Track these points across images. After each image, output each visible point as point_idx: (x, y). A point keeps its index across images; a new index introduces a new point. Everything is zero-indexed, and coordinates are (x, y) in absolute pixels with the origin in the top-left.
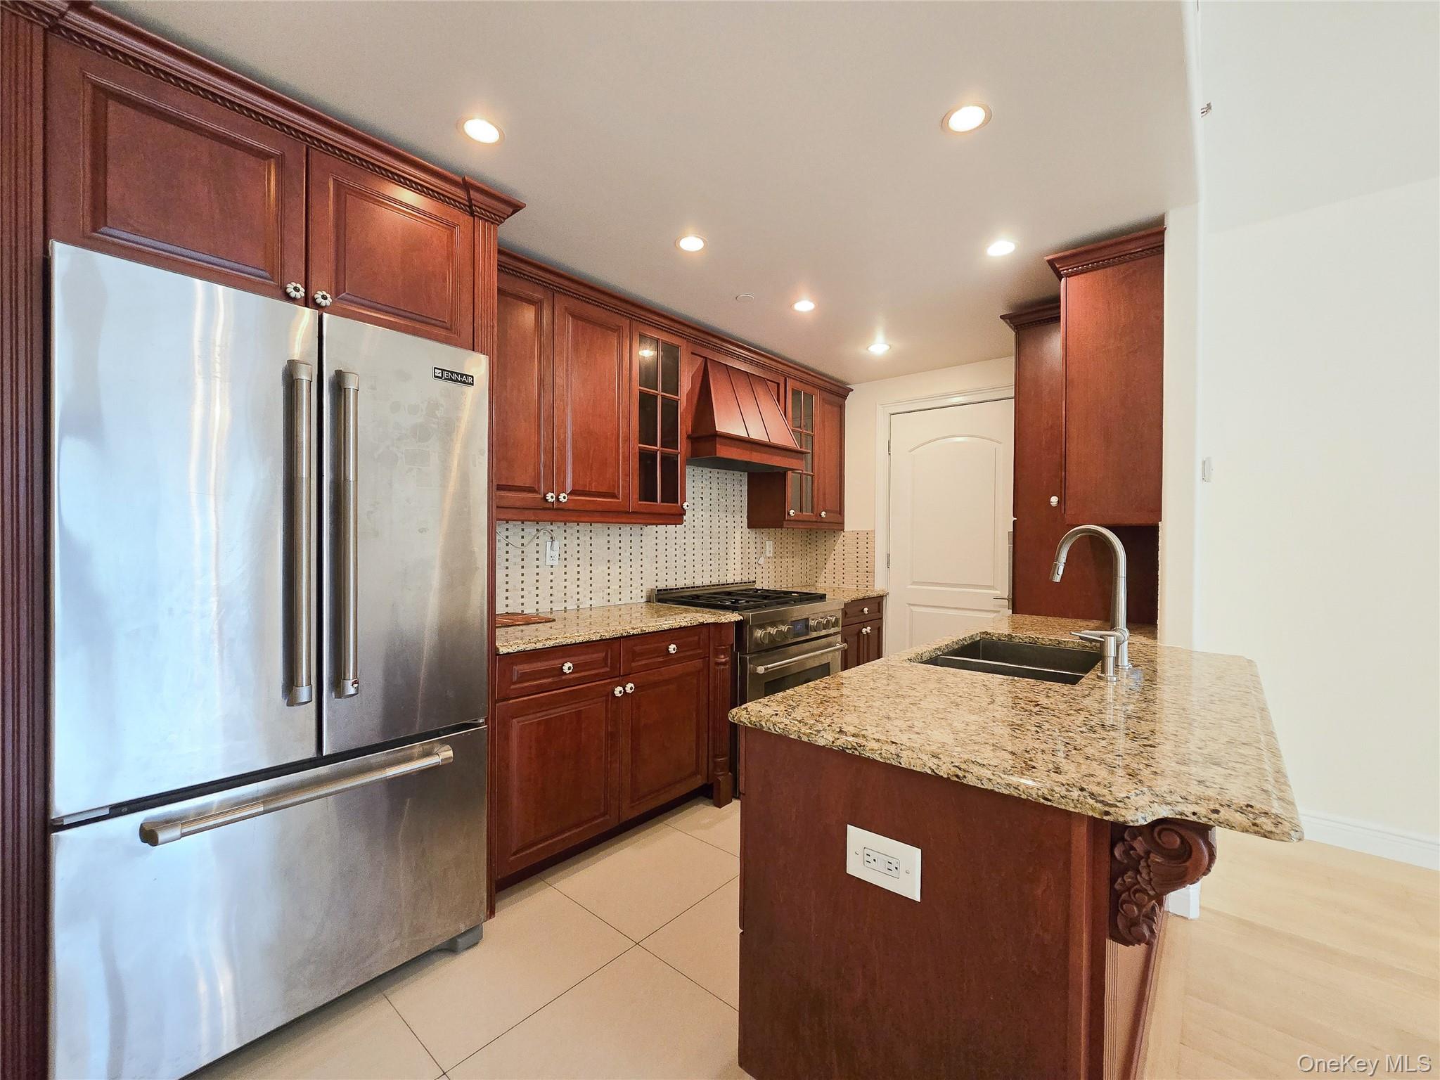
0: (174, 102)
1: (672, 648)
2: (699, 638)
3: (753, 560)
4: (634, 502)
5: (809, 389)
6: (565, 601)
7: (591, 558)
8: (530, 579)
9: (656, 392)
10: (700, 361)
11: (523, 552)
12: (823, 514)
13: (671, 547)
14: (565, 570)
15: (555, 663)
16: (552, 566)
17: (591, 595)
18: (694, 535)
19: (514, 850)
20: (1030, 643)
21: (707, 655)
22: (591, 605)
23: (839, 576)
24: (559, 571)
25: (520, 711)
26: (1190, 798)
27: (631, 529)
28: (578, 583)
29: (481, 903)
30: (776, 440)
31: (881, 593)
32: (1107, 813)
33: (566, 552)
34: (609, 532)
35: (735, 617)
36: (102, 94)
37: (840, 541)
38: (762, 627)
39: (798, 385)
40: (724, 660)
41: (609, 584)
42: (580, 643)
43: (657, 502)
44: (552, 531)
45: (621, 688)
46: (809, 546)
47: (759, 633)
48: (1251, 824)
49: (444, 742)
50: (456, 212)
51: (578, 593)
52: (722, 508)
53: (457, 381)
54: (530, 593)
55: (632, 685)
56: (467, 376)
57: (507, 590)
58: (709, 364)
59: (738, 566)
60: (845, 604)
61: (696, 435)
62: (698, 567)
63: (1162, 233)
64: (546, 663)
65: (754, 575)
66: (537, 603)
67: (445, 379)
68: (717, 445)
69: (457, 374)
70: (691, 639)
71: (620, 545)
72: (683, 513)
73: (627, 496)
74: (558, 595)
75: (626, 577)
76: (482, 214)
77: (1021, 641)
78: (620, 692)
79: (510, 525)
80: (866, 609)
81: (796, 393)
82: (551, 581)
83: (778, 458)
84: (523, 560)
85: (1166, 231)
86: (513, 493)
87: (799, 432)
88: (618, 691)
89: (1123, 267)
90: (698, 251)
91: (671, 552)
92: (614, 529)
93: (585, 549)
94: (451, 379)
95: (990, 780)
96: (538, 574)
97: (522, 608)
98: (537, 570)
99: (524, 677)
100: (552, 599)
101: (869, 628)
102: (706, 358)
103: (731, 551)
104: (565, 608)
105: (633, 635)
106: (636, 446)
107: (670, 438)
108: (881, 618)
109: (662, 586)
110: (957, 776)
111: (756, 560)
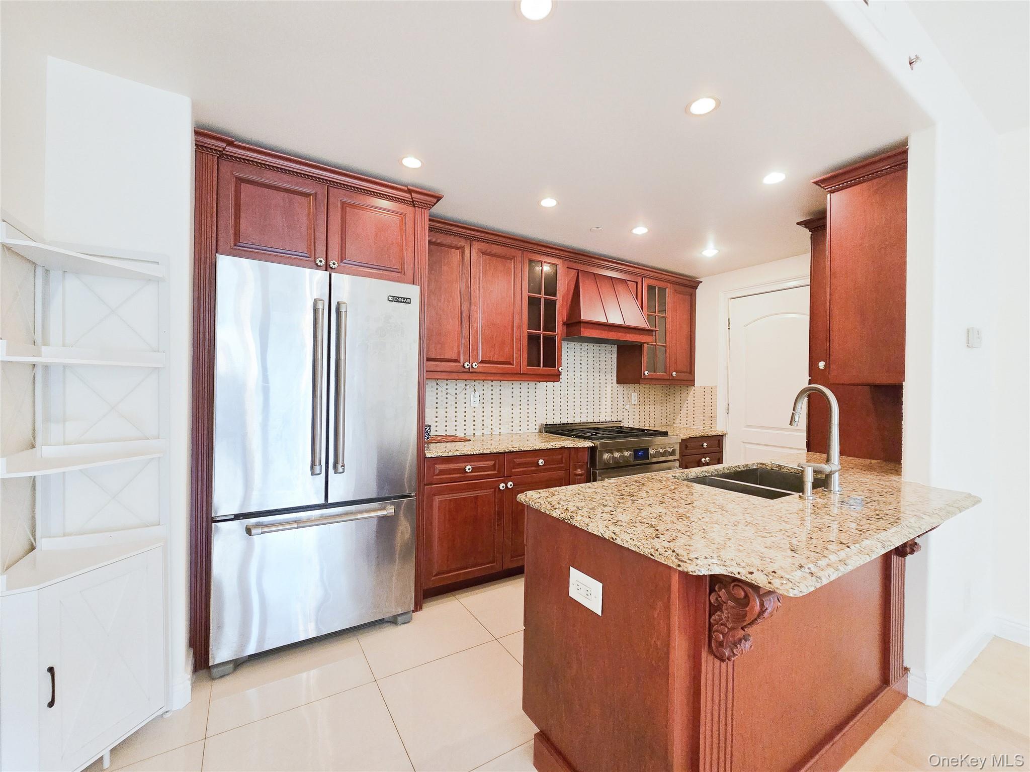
0: (269, 177)
1: (541, 462)
2: (562, 457)
3: (621, 406)
4: (525, 368)
5: (662, 284)
6: (483, 429)
7: (500, 403)
8: (460, 415)
9: (540, 295)
10: (573, 273)
11: (456, 398)
12: (674, 374)
13: (557, 396)
14: (483, 410)
15: (460, 465)
16: (475, 408)
17: (500, 426)
18: (574, 388)
19: (434, 574)
20: (795, 473)
21: (568, 468)
22: (500, 433)
23: (690, 419)
24: (479, 410)
25: (440, 492)
26: (742, 564)
27: (528, 384)
28: (492, 418)
29: (411, 599)
30: (629, 323)
31: (720, 433)
32: (679, 566)
33: (483, 399)
34: (513, 386)
35: (588, 444)
36: (240, 180)
37: (691, 393)
38: (611, 452)
39: (653, 282)
40: (580, 473)
41: (512, 420)
42: (476, 454)
43: (540, 367)
44: (475, 385)
45: (504, 485)
46: (668, 397)
47: (606, 456)
48: (767, 582)
49: (392, 504)
50: (404, 206)
51: (492, 425)
52: (597, 370)
53: (401, 302)
54: (460, 423)
55: (512, 483)
56: (407, 298)
57: (446, 421)
58: (580, 274)
59: (609, 410)
60: (682, 440)
61: (569, 322)
62: (578, 410)
63: (905, 152)
64: (456, 465)
65: (622, 417)
66: (465, 430)
67: (395, 301)
68: (582, 329)
69: (402, 298)
70: (557, 457)
71: (520, 394)
72: (560, 374)
73: (519, 364)
74: (479, 425)
75: (524, 415)
76: (419, 205)
77: (788, 471)
78: (503, 487)
79: (449, 382)
80: (705, 445)
81: (651, 288)
82: (474, 416)
83: (631, 336)
84: (456, 403)
85: (909, 151)
86: (444, 363)
87: (653, 316)
88: (502, 486)
89: (875, 181)
90: (553, 207)
91: (557, 400)
92: (516, 385)
93: (496, 397)
94: (398, 301)
95: (627, 541)
96: (465, 412)
97: (455, 432)
98: (465, 410)
99: (442, 472)
100: (474, 427)
101: (708, 458)
102: (578, 270)
103: (603, 400)
104: (483, 433)
105: (513, 452)
106: (525, 331)
107: (550, 324)
108: (721, 452)
109: (550, 422)
110: (613, 538)
111: (623, 407)
